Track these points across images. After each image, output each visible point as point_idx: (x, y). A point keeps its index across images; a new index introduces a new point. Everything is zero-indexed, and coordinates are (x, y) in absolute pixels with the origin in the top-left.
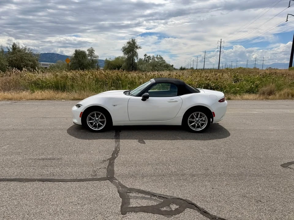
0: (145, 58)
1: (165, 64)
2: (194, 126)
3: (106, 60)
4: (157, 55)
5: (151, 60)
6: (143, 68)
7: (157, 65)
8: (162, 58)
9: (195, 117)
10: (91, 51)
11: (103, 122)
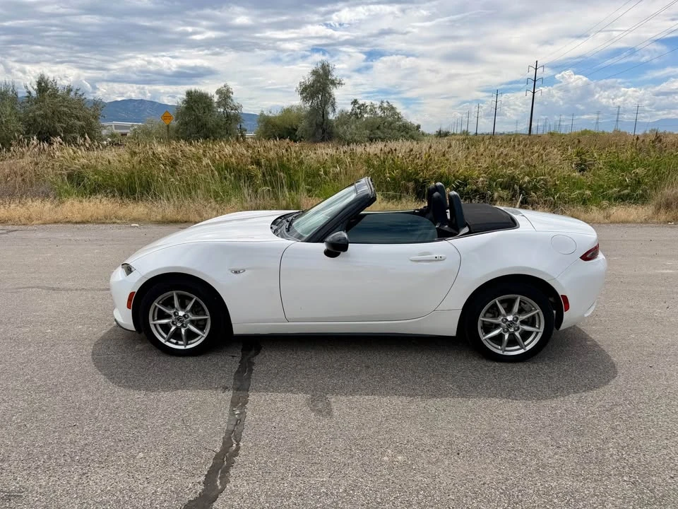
0: (353, 110)
1: (401, 123)
2: (498, 340)
3: (262, 115)
4: (382, 102)
5: (366, 112)
6: (348, 133)
7: (382, 127)
8: (392, 108)
9: (503, 311)
10: (225, 95)
11: (201, 323)
